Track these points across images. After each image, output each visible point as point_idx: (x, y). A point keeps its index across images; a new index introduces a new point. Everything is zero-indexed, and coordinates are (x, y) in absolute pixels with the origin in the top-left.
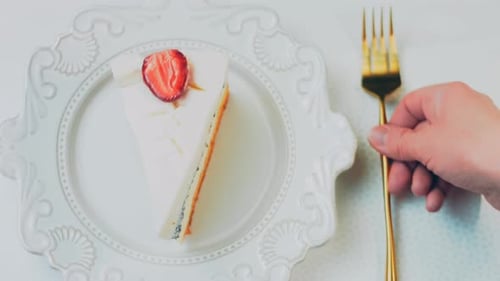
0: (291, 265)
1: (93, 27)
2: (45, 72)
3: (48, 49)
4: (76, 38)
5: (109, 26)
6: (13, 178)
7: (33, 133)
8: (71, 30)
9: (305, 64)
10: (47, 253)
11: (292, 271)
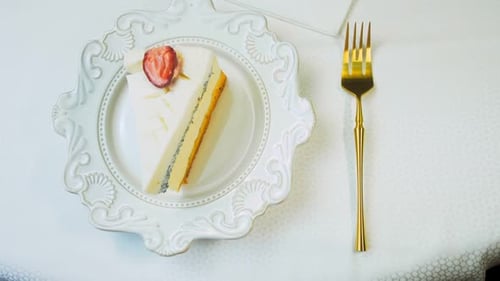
0: (253, 218)
1: (131, 26)
2: (94, 58)
3: (97, 42)
4: (118, 34)
5: (143, 25)
6: (64, 136)
7: (82, 103)
8: (115, 29)
9: (282, 58)
10: (80, 193)
11: (254, 221)
